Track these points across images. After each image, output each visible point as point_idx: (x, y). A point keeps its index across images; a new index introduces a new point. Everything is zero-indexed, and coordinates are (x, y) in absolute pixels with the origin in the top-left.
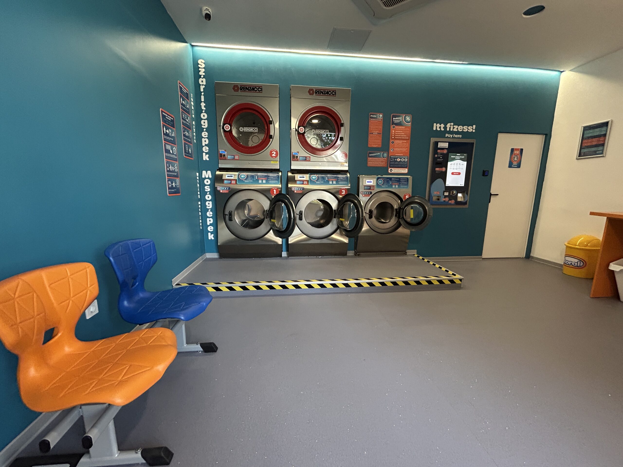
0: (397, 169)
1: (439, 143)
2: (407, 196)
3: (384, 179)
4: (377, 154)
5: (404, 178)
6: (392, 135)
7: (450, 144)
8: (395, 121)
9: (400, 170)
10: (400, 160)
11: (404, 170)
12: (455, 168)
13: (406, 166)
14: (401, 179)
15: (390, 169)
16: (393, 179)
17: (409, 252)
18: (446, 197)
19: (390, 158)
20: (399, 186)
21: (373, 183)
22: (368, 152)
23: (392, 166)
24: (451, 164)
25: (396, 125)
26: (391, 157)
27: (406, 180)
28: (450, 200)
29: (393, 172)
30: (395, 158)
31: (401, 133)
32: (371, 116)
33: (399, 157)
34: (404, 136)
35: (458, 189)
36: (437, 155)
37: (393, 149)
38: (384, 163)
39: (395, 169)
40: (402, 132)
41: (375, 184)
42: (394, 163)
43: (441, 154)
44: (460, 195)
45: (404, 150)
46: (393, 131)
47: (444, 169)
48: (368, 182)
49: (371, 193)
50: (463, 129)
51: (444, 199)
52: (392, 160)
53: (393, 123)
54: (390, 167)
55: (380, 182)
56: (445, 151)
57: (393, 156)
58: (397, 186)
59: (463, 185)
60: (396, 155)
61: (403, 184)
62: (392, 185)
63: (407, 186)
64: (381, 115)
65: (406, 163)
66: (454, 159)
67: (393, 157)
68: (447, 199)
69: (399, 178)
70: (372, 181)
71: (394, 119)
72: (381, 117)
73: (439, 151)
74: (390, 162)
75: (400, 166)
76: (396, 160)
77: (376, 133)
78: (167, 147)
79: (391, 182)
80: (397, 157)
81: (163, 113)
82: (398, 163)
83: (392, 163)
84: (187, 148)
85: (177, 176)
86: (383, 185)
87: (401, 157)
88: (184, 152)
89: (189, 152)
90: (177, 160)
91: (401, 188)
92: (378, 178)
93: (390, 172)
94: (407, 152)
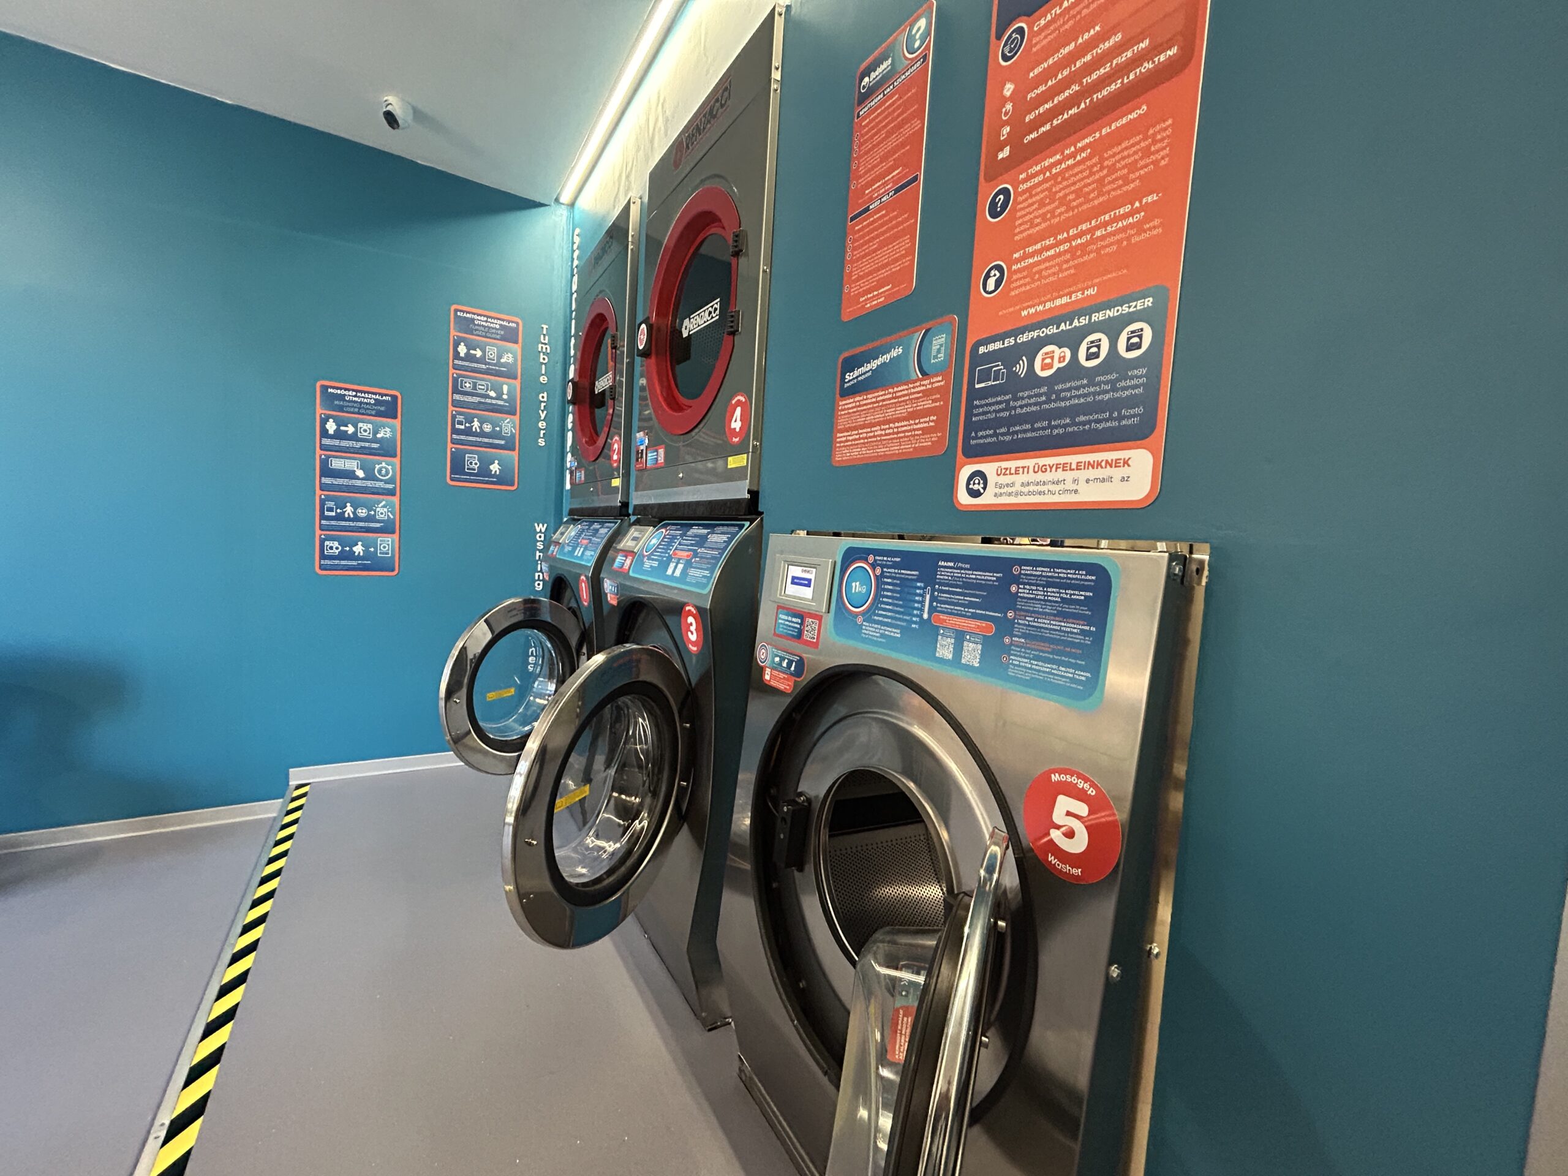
0: (1030, 463)
3: (883, 567)
4: (886, 358)
5: (1062, 573)
6: (997, 128)
9: (1065, 467)
10: (1060, 356)
11: (1109, 464)
13: (1132, 417)
14: (1017, 580)
15: (967, 473)
16: (946, 572)
19: (975, 361)
20: (993, 648)
21: (817, 594)
23: (985, 437)
26: (982, 350)
27: (1080, 596)
29: (988, 499)
30: (1009, 357)
33: (1052, 330)
34: (1127, 56)
37: (999, 268)
38: (924, 423)
39: (1012, 464)
41: (825, 604)
42: (1008, 408)
45: (1117, 224)
46: (1009, 86)
48: (794, 581)
49: (801, 667)
52: (985, 376)
54: (971, 453)
55: (858, 585)
57: (1002, 337)
58: (972, 654)
60: (1025, 313)
61: (1034, 636)
62: (930, 631)
63: (1083, 676)
65: (1134, 384)
67: (998, 345)
70: (813, 574)
72: (918, 44)
74: (970, 401)
76: (1021, 368)
77: (884, 191)
78: (337, 464)
79: (932, 596)
80: (1035, 334)
81: (329, 390)
82: (1049, 401)
83: (991, 408)
84: (473, 462)
85: (387, 529)
86: (868, 615)
87: (1084, 321)
88: (451, 473)
89: (484, 472)
90: (392, 493)
91: (1016, 680)
92: (851, 556)
93: (961, 497)
94: (1151, 231)
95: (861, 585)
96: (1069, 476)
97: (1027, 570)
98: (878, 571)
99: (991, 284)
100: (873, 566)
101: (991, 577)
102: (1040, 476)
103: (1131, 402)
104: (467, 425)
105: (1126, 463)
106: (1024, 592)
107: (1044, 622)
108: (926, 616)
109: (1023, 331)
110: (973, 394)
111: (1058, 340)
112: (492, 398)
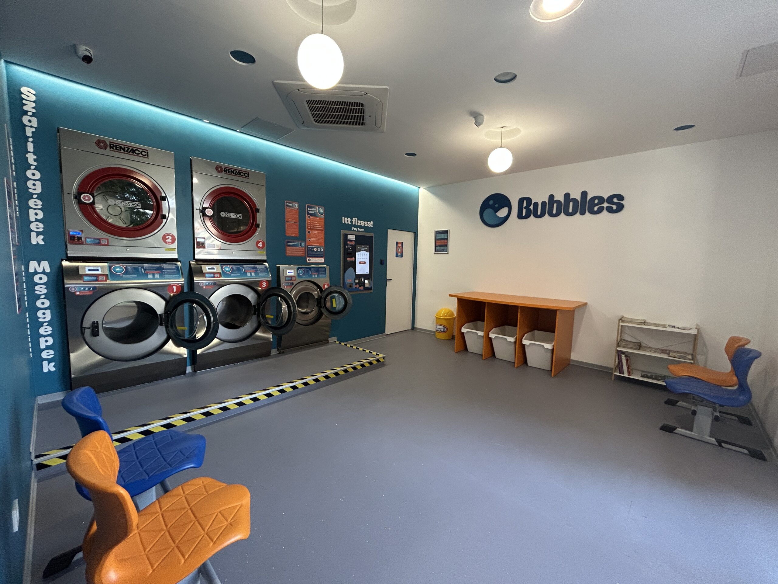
0: (315, 258)
1: (348, 235)
2: (326, 285)
4: (295, 243)
6: (308, 224)
7: (356, 236)
8: (310, 211)
9: (318, 259)
10: (316, 249)
11: (321, 259)
12: (361, 258)
13: (322, 256)
15: (308, 259)
16: (312, 269)
17: (331, 340)
18: (356, 284)
19: (308, 247)
20: (318, 275)
21: (294, 273)
22: (286, 241)
23: (310, 255)
24: (358, 255)
25: (311, 216)
27: (323, 270)
28: (360, 286)
29: (311, 261)
30: (312, 248)
31: (316, 223)
32: (287, 204)
33: (315, 247)
34: (319, 227)
35: (365, 276)
36: (348, 246)
37: (309, 239)
38: (302, 252)
39: (313, 258)
41: (296, 275)
43: (350, 245)
44: (366, 281)
45: (320, 240)
46: (309, 221)
47: (353, 259)
48: (288, 272)
49: (293, 284)
50: (365, 224)
51: (356, 286)
52: (309, 249)
53: (308, 214)
54: (309, 257)
55: (301, 271)
56: (353, 243)
57: (310, 246)
58: (316, 276)
59: (368, 273)
60: (313, 244)
61: (321, 273)
62: (311, 275)
63: (325, 276)
64: (297, 205)
65: (322, 253)
66: (360, 250)
68: (358, 286)
69: (318, 268)
70: (293, 271)
71: (309, 209)
73: (348, 242)
74: (308, 252)
75: (317, 256)
77: (292, 221)
79: (311, 272)
82: (315, 253)
83: (311, 252)
86: (303, 275)
87: (318, 247)
91: (320, 277)
92: (298, 268)
93: (308, 261)
94: (322, 242)
97: (320, 268)
98: (303, 270)
102: (315, 260)
106: (320, 270)
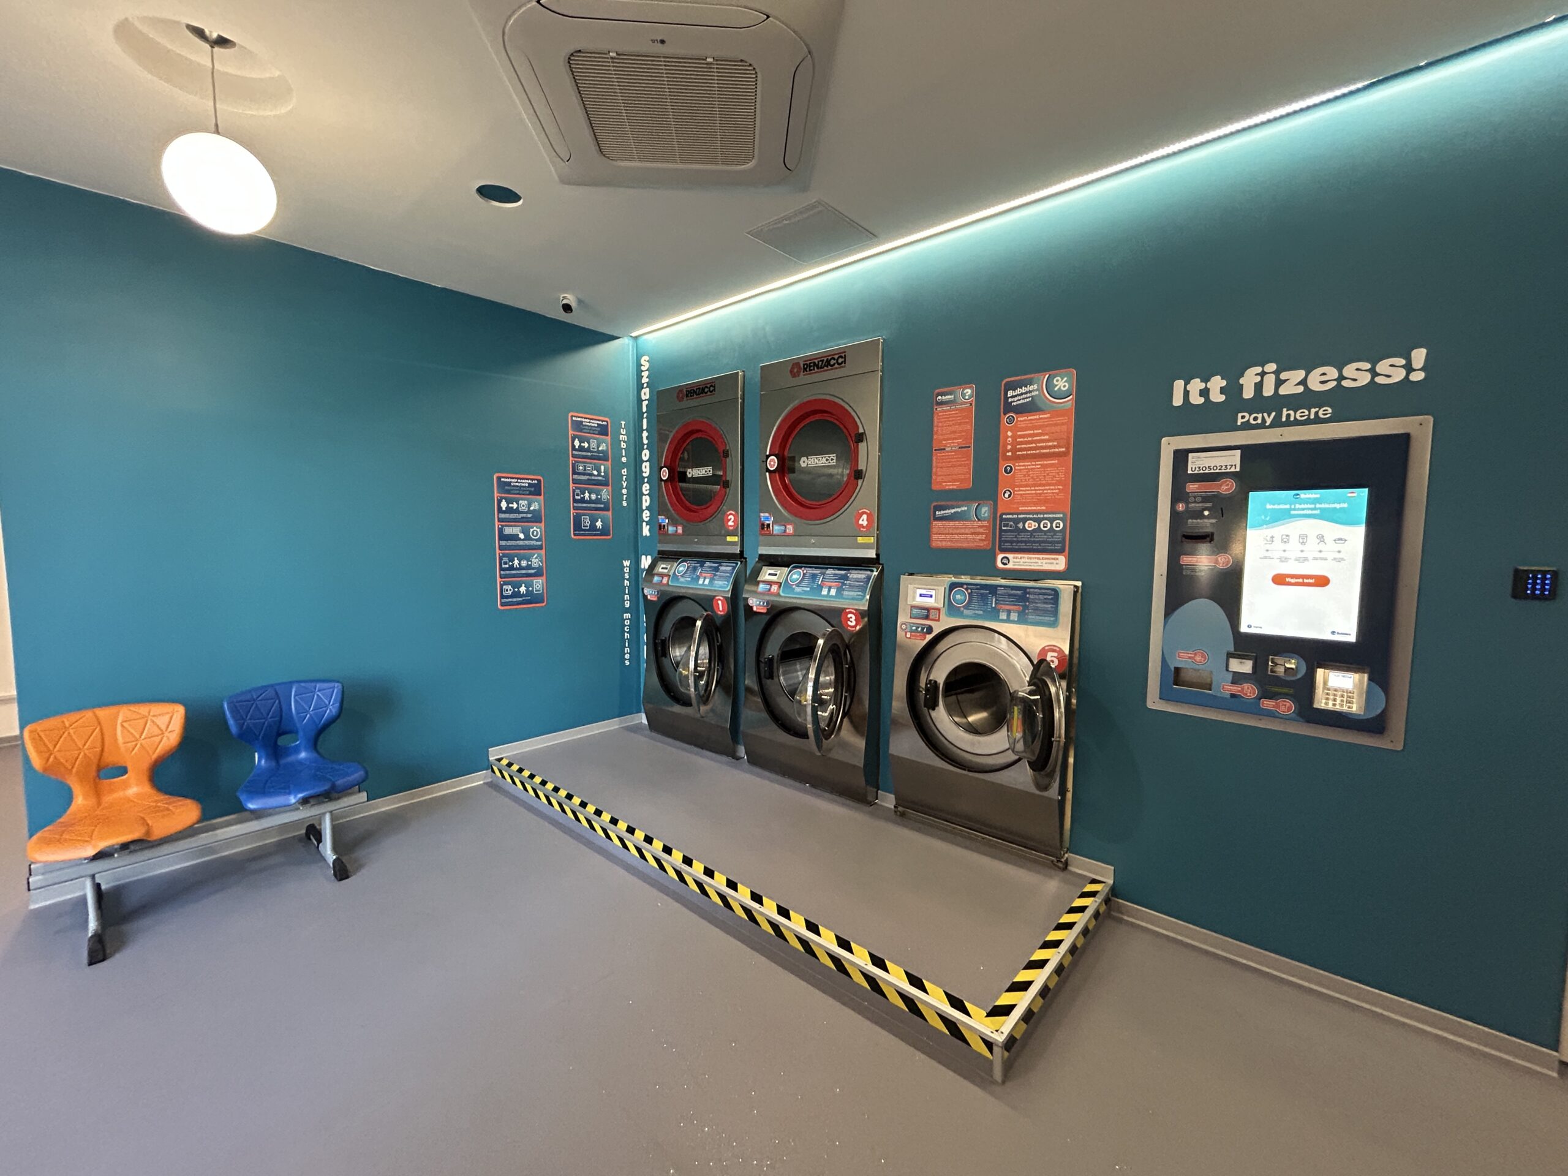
0: (1026, 556)
3: (971, 589)
4: (959, 510)
5: (1043, 591)
6: (1006, 444)
7: (1250, 452)
8: (1016, 399)
9: (1038, 559)
10: (1035, 525)
11: (1053, 559)
12: (1291, 555)
13: (1058, 547)
14: (1029, 593)
15: (1000, 557)
16: (1001, 591)
17: (1078, 863)
18: (1238, 678)
19: (1002, 520)
20: (1022, 614)
21: (937, 600)
22: (933, 505)
23: (1007, 546)
24: (1267, 540)
25: (1016, 413)
26: (1004, 516)
27: (1050, 597)
28: (1269, 696)
29: (1010, 566)
30: (1016, 521)
31: (1039, 435)
32: (940, 397)
33: (1031, 516)
34: (1051, 444)
35: (1320, 652)
37: (1009, 490)
38: (981, 537)
39: (1019, 556)
40: (1040, 431)
41: (942, 604)
42: (1016, 537)
43: (1205, 499)
44: (1332, 680)
45: (1051, 491)
46: (1009, 434)
47: (1224, 560)
48: (921, 595)
49: (930, 630)
50: (1342, 378)
52: (1007, 525)
53: (1009, 408)
54: (1002, 550)
55: (959, 596)
56: (1227, 487)
57: (1013, 514)
58: (1013, 618)
59: (1352, 638)
60: (1020, 508)
61: (1036, 609)
62: (995, 611)
63: (1052, 619)
64: (968, 392)
65: (1058, 537)
67: (1011, 516)
68: (1252, 691)
69: (1024, 589)
70: (933, 593)
71: (1010, 393)
72: (967, 397)
73: (1192, 487)
74: (1000, 535)
75: (1036, 546)
76: (1021, 525)
77: (951, 445)
78: (508, 531)
79: (996, 600)
80: (1025, 516)
81: (502, 479)
82: (1031, 538)
83: (1010, 536)
84: (586, 522)
85: (538, 574)
86: (966, 607)
87: (1042, 516)
88: (574, 530)
89: (593, 527)
90: (540, 548)
91: (1031, 623)
92: (953, 586)
93: (1000, 565)
94: (1061, 496)
95: (961, 596)
96: (1039, 561)
97: (1032, 590)
98: (969, 591)
99: (1007, 495)
100: (967, 589)
101: (1019, 592)
102: (1029, 561)
103: (1058, 542)
104: (582, 496)
105: (1057, 559)
106: (1031, 597)
107: (1039, 605)
108: (994, 606)
109: (1020, 514)
110: (1001, 530)
111: (1034, 520)
112: (595, 476)
